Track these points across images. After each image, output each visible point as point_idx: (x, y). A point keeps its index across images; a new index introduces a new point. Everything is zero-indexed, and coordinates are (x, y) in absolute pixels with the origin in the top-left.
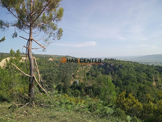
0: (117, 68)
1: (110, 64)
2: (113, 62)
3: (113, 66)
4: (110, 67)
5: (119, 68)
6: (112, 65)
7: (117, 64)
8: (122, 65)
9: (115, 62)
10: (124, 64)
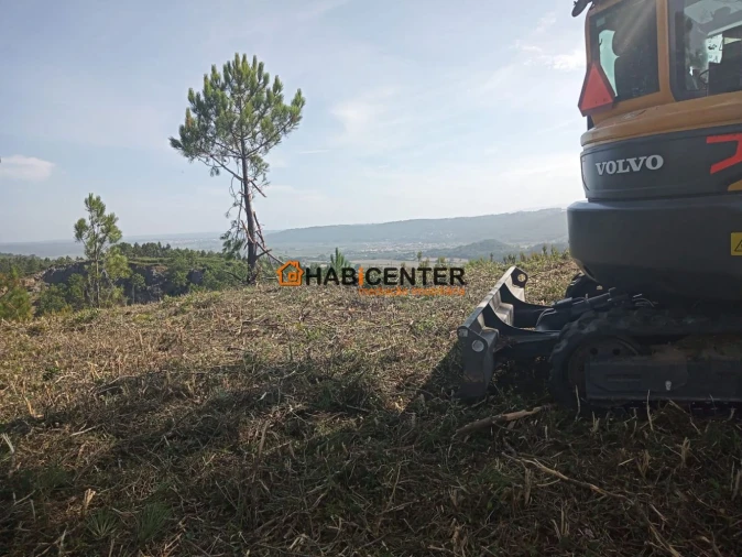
0: (182, 286)
1: (147, 267)
2: (161, 261)
3: (160, 278)
4: (146, 282)
5: (188, 284)
6: (155, 271)
7: (178, 269)
8: (204, 271)
9: (172, 261)
10: (209, 264)
